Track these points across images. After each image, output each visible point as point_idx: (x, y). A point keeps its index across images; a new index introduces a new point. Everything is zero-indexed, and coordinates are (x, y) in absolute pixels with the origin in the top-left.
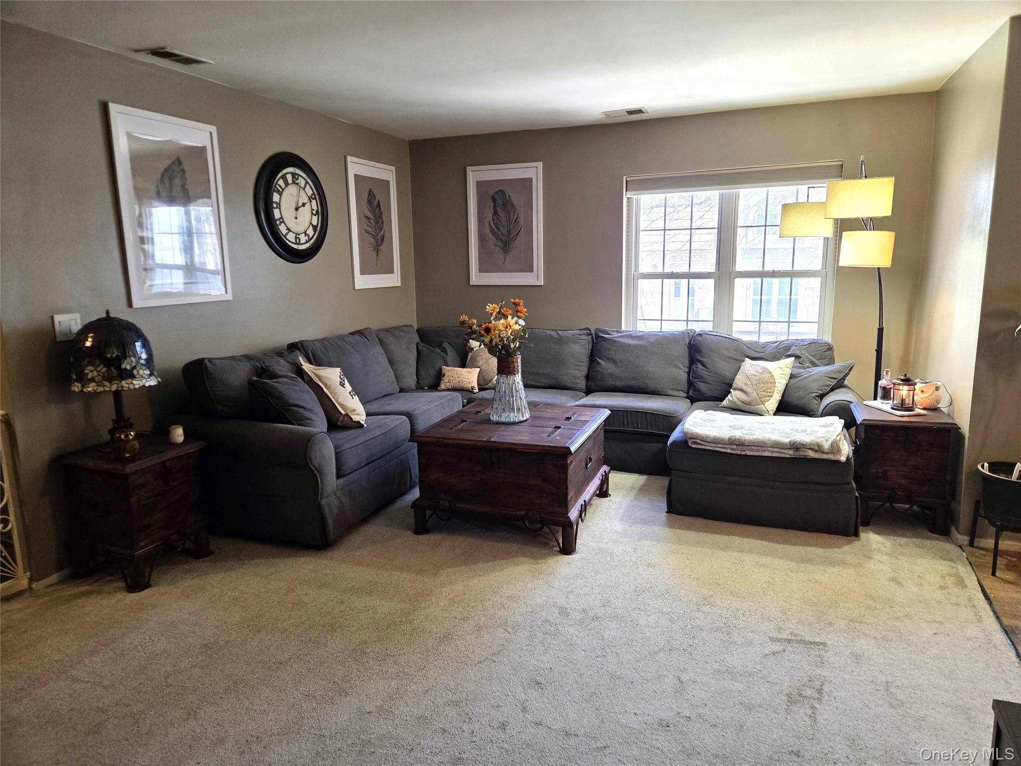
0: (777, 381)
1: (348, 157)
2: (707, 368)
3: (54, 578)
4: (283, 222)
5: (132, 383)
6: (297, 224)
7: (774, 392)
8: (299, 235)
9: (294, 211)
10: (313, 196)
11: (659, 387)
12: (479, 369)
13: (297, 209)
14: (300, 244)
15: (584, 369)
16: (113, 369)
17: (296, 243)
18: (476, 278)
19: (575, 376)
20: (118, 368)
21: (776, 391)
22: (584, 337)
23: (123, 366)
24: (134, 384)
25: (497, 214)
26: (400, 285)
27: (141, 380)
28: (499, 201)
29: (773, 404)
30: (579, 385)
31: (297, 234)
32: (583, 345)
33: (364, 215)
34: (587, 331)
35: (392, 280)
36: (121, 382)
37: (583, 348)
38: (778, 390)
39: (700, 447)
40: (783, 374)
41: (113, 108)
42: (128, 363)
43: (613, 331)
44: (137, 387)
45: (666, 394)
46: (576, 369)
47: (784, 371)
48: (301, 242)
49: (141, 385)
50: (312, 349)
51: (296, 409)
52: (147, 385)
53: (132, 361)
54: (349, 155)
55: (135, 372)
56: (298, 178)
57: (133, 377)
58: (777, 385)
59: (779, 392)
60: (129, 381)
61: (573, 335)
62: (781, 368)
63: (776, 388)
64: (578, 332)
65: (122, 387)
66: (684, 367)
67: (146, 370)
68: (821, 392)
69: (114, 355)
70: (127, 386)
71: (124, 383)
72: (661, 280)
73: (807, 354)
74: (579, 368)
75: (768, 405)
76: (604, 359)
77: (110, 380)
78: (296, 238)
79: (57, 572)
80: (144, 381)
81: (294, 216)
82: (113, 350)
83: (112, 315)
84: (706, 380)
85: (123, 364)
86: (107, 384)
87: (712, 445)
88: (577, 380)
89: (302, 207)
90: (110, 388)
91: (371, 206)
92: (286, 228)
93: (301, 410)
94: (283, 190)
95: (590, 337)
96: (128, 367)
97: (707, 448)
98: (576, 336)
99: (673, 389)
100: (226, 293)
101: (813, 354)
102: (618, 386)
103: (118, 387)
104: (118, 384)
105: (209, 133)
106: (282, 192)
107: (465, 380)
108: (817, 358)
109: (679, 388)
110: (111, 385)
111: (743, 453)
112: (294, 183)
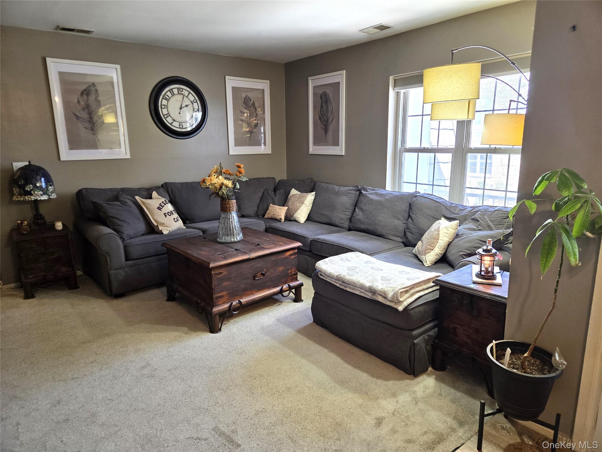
0: (440, 238)
1: (226, 76)
2: (413, 222)
3: (13, 285)
4: (169, 116)
5: (30, 198)
6: (181, 117)
7: (435, 247)
8: (182, 123)
9: (179, 109)
10: (195, 101)
11: (383, 232)
12: (287, 208)
13: (181, 108)
14: (183, 128)
15: (349, 214)
16: (21, 190)
17: (180, 128)
18: (313, 149)
19: (342, 219)
20: (24, 189)
21: (437, 246)
22: (353, 192)
23: (26, 189)
24: (31, 198)
25: (323, 108)
26: (271, 153)
27: (36, 197)
28: (324, 99)
29: (431, 256)
30: (343, 224)
31: (180, 123)
32: (351, 197)
33: (239, 111)
34: (355, 188)
35: (264, 149)
36: (25, 197)
37: (350, 200)
38: (439, 246)
39: (324, 278)
40: (447, 233)
41: (48, 60)
42: (28, 188)
43: (370, 189)
44: (33, 199)
45: (388, 238)
46: (343, 214)
47: (449, 231)
48: (183, 127)
49: (35, 199)
50: (171, 188)
51: (113, 219)
52: (39, 199)
53: (30, 187)
54: (227, 76)
55: (32, 192)
56: (182, 90)
57: (32, 195)
58: (440, 241)
59: (439, 247)
60: (29, 196)
61: (346, 190)
62: (447, 228)
63: (438, 244)
64: (350, 188)
65: (26, 199)
66: (404, 219)
67: (40, 192)
68: (469, 252)
69: (22, 183)
70: (28, 199)
71: (26, 197)
72: (417, 154)
73: (488, 220)
74: (345, 213)
75: (428, 256)
76: (359, 208)
77: (21, 195)
78: (180, 125)
79: (14, 283)
80: (37, 197)
81: (179, 112)
82: (22, 181)
83: (32, 163)
84: (412, 231)
85: (26, 188)
86: (19, 197)
87: (330, 279)
88: (343, 221)
89: (185, 107)
90: (20, 199)
91: (246, 105)
92: (172, 119)
93: (116, 220)
94: (170, 98)
95: (359, 192)
96: (29, 190)
97: (328, 280)
98: (347, 191)
99: (393, 235)
100: (126, 154)
101: (493, 219)
102: (362, 228)
103: (24, 199)
104: (24, 197)
105: (115, 69)
106: (169, 99)
107: (277, 213)
108: (495, 224)
109: (398, 235)
110: (21, 197)
111: (345, 289)
112: (178, 93)
